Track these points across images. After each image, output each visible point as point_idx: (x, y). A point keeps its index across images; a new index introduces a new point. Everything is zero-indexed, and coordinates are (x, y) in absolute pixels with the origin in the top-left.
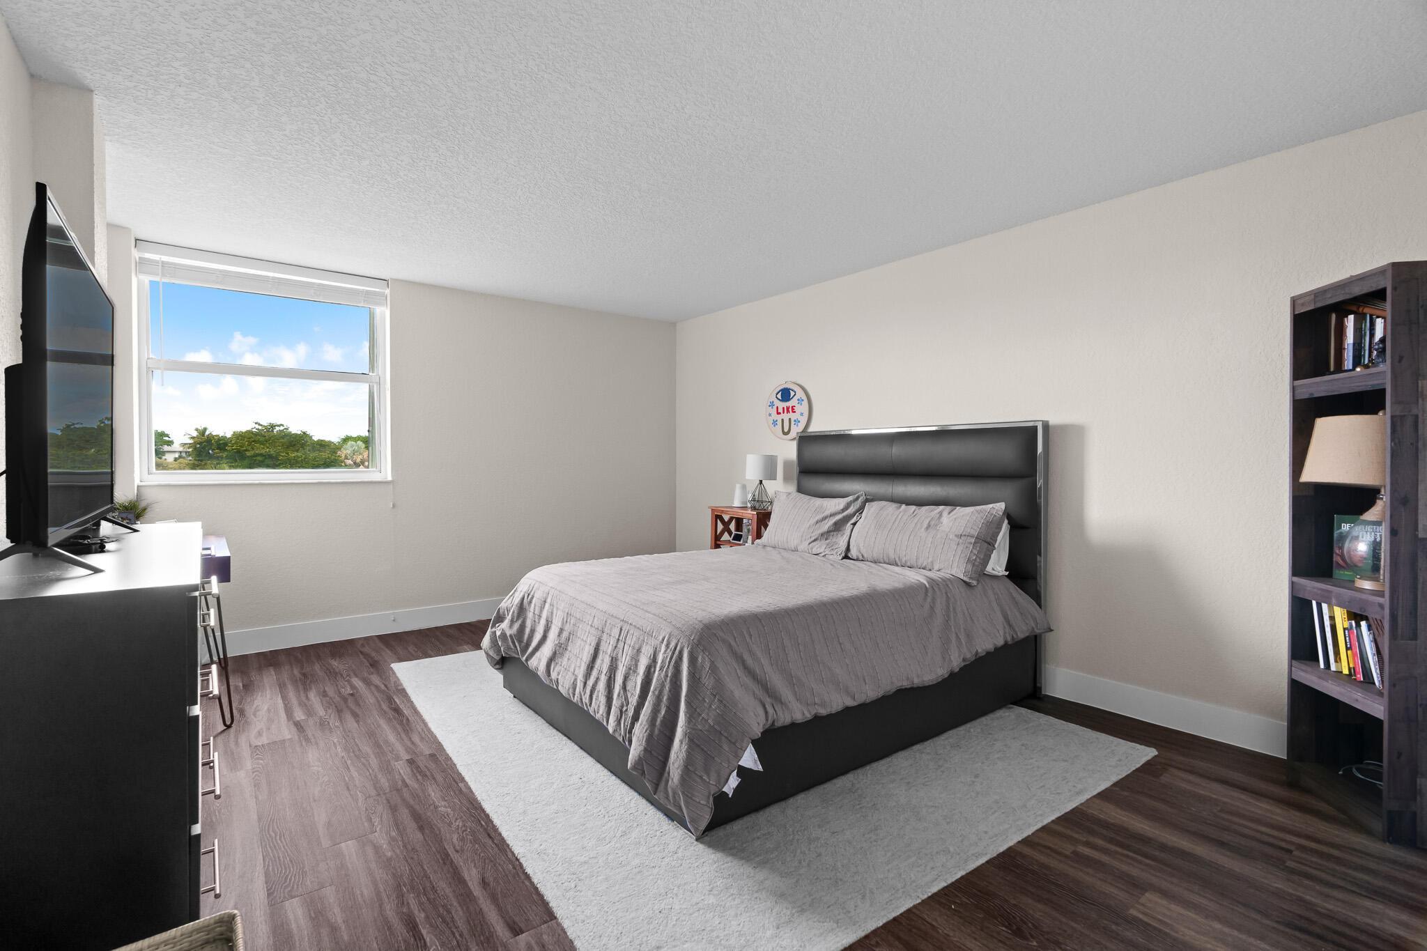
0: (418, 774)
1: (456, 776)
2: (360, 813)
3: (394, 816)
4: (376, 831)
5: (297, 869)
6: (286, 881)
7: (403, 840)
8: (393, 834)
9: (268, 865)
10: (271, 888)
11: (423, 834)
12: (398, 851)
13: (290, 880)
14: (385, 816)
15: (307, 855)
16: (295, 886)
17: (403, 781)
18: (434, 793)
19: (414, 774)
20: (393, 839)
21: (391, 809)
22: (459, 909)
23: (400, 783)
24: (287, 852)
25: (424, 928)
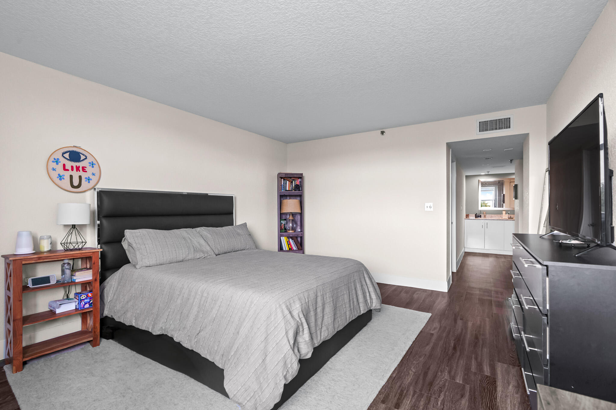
0: (404, 394)
1: (391, 381)
2: (446, 392)
3: (434, 380)
4: (445, 379)
5: (483, 385)
6: (488, 382)
7: (439, 369)
8: (440, 374)
9: (495, 394)
10: (494, 383)
11: (430, 366)
12: (443, 367)
13: (486, 382)
14: (437, 383)
15: (477, 387)
16: (485, 378)
17: (413, 396)
18: (408, 380)
19: (404, 396)
20: (441, 372)
21: (432, 384)
22: (440, 344)
23: (416, 396)
24: (486, 395)
25: (452, 346)
